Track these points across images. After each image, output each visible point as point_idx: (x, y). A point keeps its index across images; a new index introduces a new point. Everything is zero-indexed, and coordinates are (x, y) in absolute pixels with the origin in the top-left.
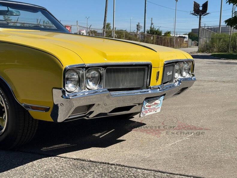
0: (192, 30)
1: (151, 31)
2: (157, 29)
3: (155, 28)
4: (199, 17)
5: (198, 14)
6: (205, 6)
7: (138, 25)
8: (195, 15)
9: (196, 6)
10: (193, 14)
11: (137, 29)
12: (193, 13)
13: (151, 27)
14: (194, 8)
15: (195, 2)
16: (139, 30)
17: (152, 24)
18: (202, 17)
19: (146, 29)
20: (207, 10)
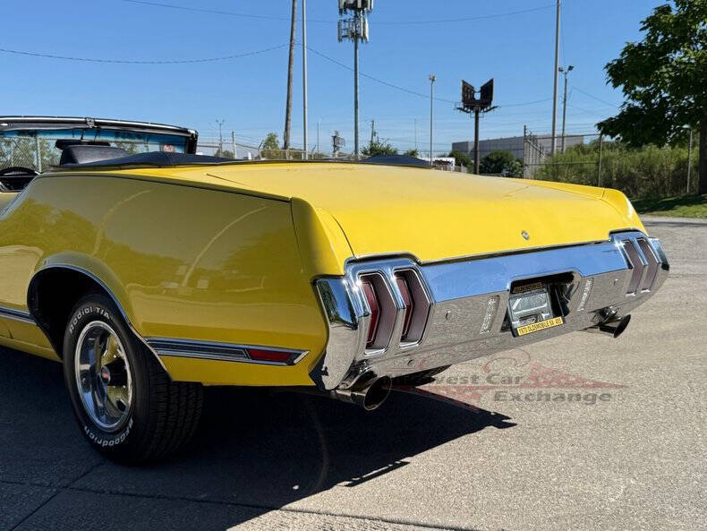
0: (454, 145)
1: (371, 150)
2: (385, 146)
3: (381, 142)
4: (473, 115)
5: (472, 108)
6: (487, 90)
7: (335, 137)
8: (463, 110)
9: (467, 90)
10: (460, 109)
11: (335, 146)
12: (462, 106)
13: (372, 142)
14: (463, 96)
15: (464, 82)
16: (338, 148)
17: (374, 134)
18: (480, 115)
19: (360, 146)
20: (491, 99)
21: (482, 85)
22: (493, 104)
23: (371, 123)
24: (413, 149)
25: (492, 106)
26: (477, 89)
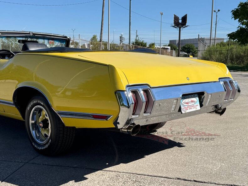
0: (170, 41)
1: (136, 42)
2: (141, 41)
3: (140, 40)
4: (178, 29)
5: (178, 26)
6: (184, 19)
7: (121, 37)
8: (175, 27)
9: (176, 18)
10: (173, 26)
11: (121, 41)
12: (174, 25)
13: (136, 39)
14: (174, 21)
15: (175, 15)
16: (122, 42)
17: (137, 36)
18: (181, 29)
19: (131, 41)
20: (186, 23)
21: (183, 16)
22: (187, 25)
23: (136, 31)
24: (154, 43)
25: (186, 25)
26: (180, 18)
